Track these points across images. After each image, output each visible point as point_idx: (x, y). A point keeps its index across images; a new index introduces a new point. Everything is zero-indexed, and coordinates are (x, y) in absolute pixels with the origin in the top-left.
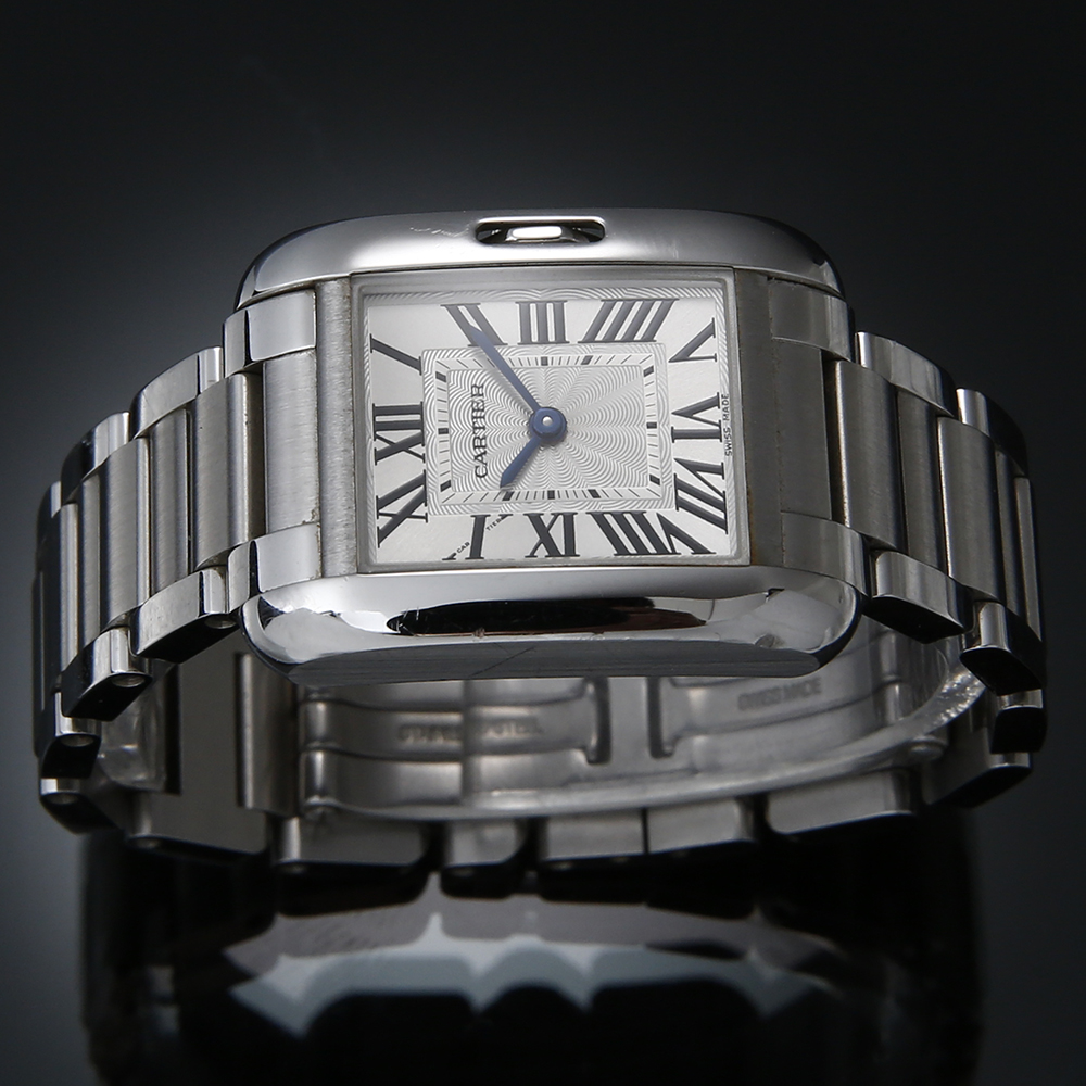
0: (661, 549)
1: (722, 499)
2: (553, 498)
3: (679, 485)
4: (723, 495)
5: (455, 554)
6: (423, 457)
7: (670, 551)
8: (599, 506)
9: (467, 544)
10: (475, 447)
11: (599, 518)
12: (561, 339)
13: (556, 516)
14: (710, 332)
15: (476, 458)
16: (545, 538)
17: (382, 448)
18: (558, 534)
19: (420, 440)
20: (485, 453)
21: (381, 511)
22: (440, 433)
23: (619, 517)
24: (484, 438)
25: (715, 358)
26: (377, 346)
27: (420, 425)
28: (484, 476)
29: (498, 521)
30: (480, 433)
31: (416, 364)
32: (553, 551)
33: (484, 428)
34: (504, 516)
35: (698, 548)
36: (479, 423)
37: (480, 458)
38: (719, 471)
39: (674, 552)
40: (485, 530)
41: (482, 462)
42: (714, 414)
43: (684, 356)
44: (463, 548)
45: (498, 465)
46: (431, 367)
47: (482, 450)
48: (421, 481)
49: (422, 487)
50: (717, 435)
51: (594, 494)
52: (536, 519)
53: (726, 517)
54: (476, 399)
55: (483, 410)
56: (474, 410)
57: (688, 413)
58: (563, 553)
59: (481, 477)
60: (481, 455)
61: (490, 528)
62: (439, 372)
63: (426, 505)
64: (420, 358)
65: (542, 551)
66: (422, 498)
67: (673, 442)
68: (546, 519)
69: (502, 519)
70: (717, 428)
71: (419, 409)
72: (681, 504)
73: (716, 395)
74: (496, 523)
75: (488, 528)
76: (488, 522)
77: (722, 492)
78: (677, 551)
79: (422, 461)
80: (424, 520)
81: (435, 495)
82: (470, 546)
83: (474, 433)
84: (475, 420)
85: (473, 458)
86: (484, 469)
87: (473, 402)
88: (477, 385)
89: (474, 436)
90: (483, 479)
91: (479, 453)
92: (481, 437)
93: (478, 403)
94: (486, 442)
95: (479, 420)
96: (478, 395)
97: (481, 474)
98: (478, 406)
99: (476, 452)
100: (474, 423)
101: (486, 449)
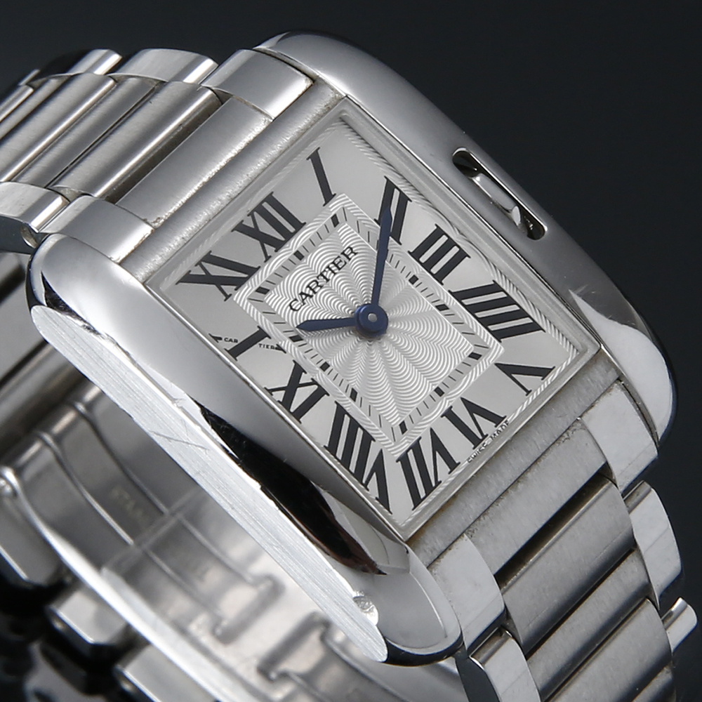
0: (358, 474)
1: (434, 485)
2: (324, 370)
3: (416, 448)
4: (438, 483)
5: (220, 339)
6: (267, 258)
7: (364, 482)
8: (349, 405)
9: (236, 341)
10: (308, 286)
11: (341, 412)
12: (440, 277)
13: (314, 382)
14: (543, 372)
15: (302, 294)
16: (290, 391)
17: (248, 225)
18: (301, 395)
19: (278, 245)
20: (311, 296)
21: (203, 263)
22: (295, 254)
23: (354, 425)
24: (321, 287)
25: (528, 392)
26: (315, 159)
27: (289, 236)
28: (294, 310)
29: (272, 347)
30: (322, 281)
31: (328, 196)
32: (286, 403)
33: (328, 280)
34: (279, 348)
35: (383, 499)
36: (328, 274)
37: (304, 297)
38: (452, 465)
39: (365, 485)
40: (257, 345)
41: (303, 300)
42: (487, 426)
43: (509, 370)
44: (231, 340)
45: (311, 312)
46: (335, 207)
47: (311, 293)
48: (251, 271)
49: (245, 276)
50: (476, 441)
51: (354, 395)
52: (298, 370)
53: (424, 498)
54: (343, 257)
55: (339, 269)
56: (333, 263)
57: (472, 408)
58: (292, 410)
59: (291, 308)
60: (307, 295)
61: (262, 346)
62: (337, 216)
63: (236, 290)
64: (335, 195)
65: (280, 396)
66: (238, 283)
67: (442, 416)
68: (305, 379)
69: (276, 349)
70: (481, 438)
71: (299, 226)
72: (404, 460)
73: (502, 416)
74: (270, 347)
75: (260, 345)
76: (266, 341)
77: (439, 480)
78: (368, 487)
79: (264, 259)
80: (224, 298)
81: (248, 289)
82: (236, 344)
83: (318, 277)
84: (327, 270)
85: (300, 292)
86: (300, 306)
87: (339, 257)
88: (354, 249)
89: (315, 279)
90: (292, 311)
91: (307, 293)
92: (319, 284)
93: (341, 261)
94: (319, 290)
95: (330, 272)
96: (347, 256)
97: (294, 307)
98: (339, 263)
99: (305, 290)
100: (325, 271)
101: (314, 295)
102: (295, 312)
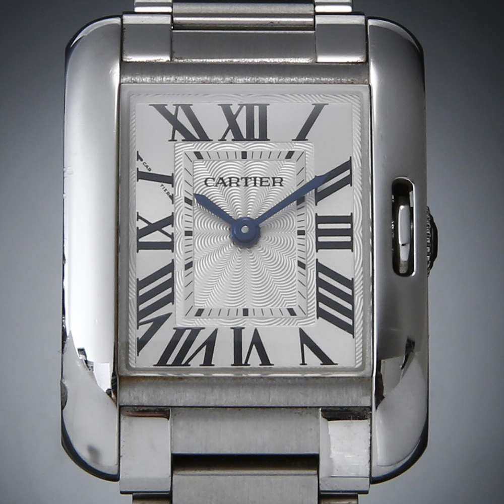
0: (141, 314)
1: (183, 363)
2: (186, 235)
3: (195, 332)
4: (187, 364)
5: (142, 160)
6: (223, 139)
7: (140, 321)
8: (179, 269)
10: (230, 178)
11: (170, 268)
12: (320, 246)
13: (172, 236)
14: (326, 361)
15: (221, 179)
16: (152, 228)
17: (232, 110)
18: (156, 237)
19: (238, 137)
20: (226, 186)
21: (180, 107)
22: (243, 152)
23: (170, 283)
24: (238, 186)
25: (303, 363)
26: (318, 109)
27: (250, 138)
28: (206, 184)
29: (168, 193)
30: (242, 182)
31: (302, 136)
32: (142, 233)
33: (246, 185)
34: (172, 197)
35: (141, 343)
36: (251, 182)
37: (221, 181)
38: (208, 361)
39: (139, 325)
40: (161, 184)
41: (218, 183)
42: (255, 360)
43: (305, 339)
44: (147, 167)
45: (216, 195)
46: (299, 147)
47: (228, 183)
48: (204, 138)
49: (198, 138)
50: (238, 362)
51: (189, 266)
52: (170, 221)
53: (169, 365)
54: (271, 181)
55: (261, 185)
56: (261, 178)
57: (257, 341)
58: (140, 240)
59: (206, 181)
60: (223, 182)
61: (163, 187)
62: (294, 154)
63: (183, 140)
64: (307, 140)
65: (142, 225)
66: (189, 138)
67: (232, 328)
68: (168, 229)
69: (170, 196)
70: (243, 363)
71: (263, 137)
72: (179, 332)
73: (271, 363)
74: (167, 192)
75: (162, 185)
76: (168, 186)
77: (189, 363)
78: (140, 327)
79: (220, 138)
80: (170, 139)
81: (191, 147)
82: (147, 171)
83: (242, 178)
84: (253, 179)
85: (221, 177)
86: (212, 185)
87: (269, 178)
88: (283, 182)
89: (240, 178)
90: (204, 183)
91: (225, 181)
92: (239, 183)
93: (267, 181)
94: (234, 186)
95: (253, 182)
96: (274, 182)
97: (207, 182)
98: (265, 181)
99: (226, 179)
100: (251, 178)
101: (228, 187)
102: (205, 186)
